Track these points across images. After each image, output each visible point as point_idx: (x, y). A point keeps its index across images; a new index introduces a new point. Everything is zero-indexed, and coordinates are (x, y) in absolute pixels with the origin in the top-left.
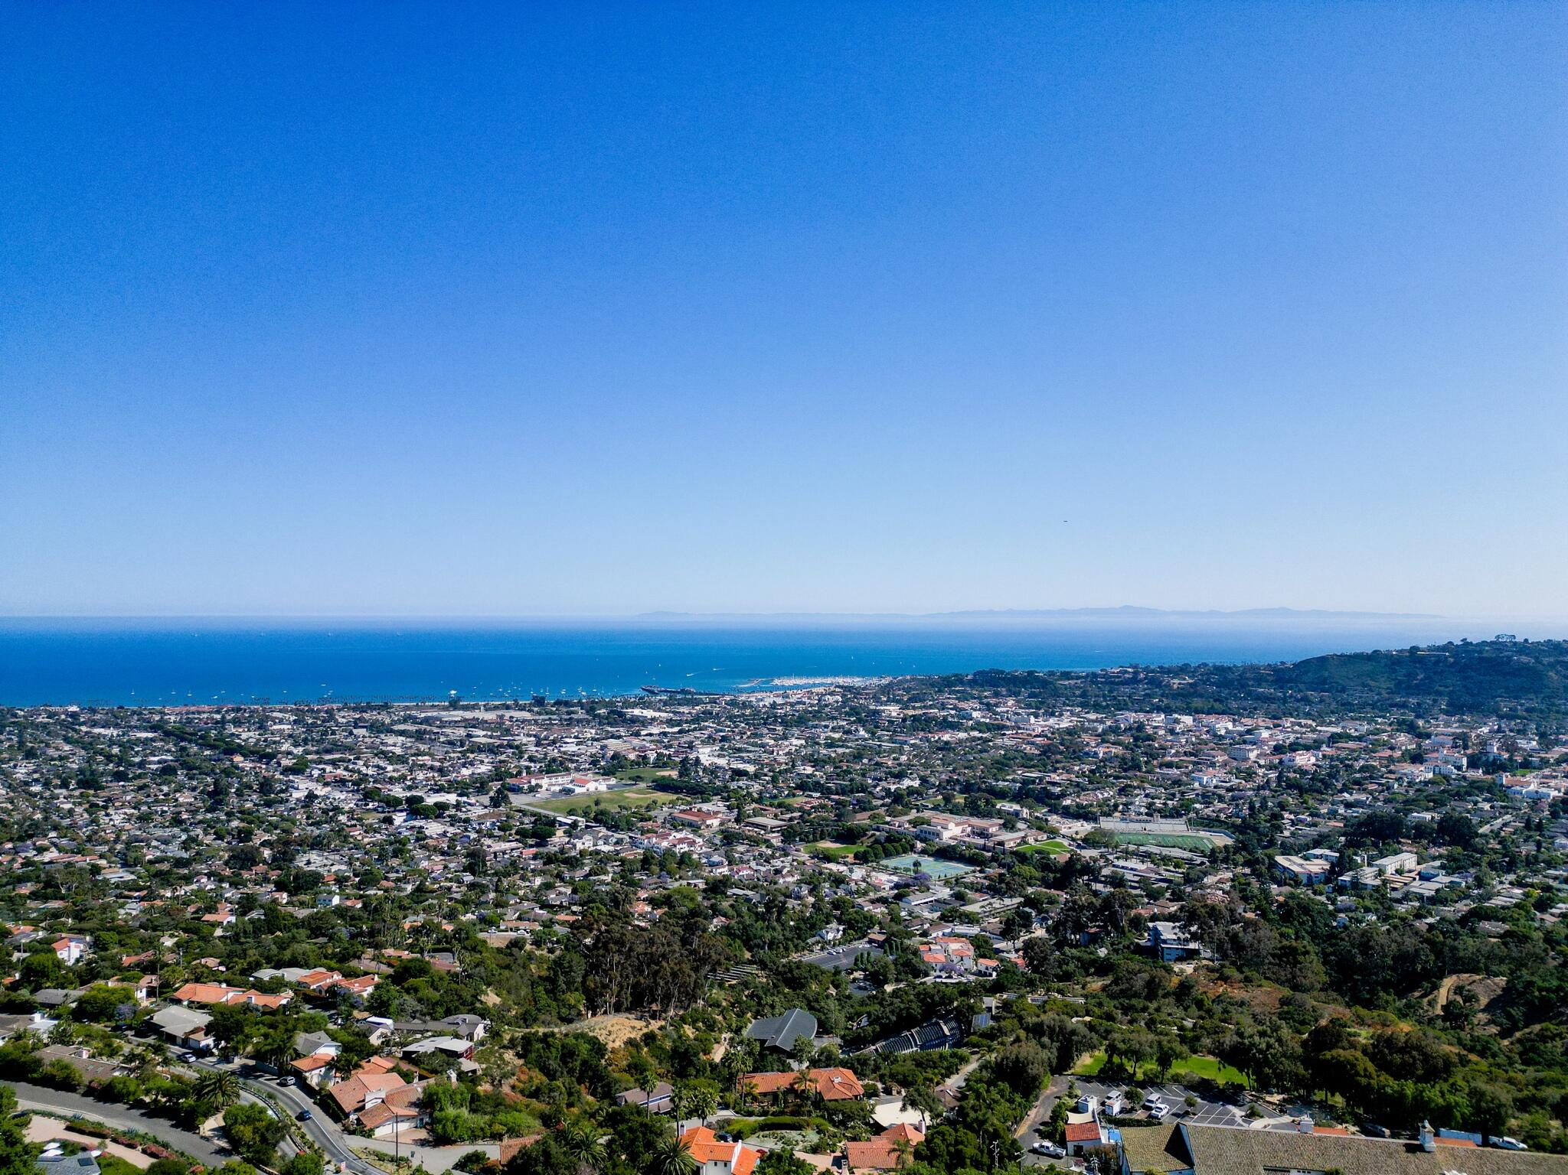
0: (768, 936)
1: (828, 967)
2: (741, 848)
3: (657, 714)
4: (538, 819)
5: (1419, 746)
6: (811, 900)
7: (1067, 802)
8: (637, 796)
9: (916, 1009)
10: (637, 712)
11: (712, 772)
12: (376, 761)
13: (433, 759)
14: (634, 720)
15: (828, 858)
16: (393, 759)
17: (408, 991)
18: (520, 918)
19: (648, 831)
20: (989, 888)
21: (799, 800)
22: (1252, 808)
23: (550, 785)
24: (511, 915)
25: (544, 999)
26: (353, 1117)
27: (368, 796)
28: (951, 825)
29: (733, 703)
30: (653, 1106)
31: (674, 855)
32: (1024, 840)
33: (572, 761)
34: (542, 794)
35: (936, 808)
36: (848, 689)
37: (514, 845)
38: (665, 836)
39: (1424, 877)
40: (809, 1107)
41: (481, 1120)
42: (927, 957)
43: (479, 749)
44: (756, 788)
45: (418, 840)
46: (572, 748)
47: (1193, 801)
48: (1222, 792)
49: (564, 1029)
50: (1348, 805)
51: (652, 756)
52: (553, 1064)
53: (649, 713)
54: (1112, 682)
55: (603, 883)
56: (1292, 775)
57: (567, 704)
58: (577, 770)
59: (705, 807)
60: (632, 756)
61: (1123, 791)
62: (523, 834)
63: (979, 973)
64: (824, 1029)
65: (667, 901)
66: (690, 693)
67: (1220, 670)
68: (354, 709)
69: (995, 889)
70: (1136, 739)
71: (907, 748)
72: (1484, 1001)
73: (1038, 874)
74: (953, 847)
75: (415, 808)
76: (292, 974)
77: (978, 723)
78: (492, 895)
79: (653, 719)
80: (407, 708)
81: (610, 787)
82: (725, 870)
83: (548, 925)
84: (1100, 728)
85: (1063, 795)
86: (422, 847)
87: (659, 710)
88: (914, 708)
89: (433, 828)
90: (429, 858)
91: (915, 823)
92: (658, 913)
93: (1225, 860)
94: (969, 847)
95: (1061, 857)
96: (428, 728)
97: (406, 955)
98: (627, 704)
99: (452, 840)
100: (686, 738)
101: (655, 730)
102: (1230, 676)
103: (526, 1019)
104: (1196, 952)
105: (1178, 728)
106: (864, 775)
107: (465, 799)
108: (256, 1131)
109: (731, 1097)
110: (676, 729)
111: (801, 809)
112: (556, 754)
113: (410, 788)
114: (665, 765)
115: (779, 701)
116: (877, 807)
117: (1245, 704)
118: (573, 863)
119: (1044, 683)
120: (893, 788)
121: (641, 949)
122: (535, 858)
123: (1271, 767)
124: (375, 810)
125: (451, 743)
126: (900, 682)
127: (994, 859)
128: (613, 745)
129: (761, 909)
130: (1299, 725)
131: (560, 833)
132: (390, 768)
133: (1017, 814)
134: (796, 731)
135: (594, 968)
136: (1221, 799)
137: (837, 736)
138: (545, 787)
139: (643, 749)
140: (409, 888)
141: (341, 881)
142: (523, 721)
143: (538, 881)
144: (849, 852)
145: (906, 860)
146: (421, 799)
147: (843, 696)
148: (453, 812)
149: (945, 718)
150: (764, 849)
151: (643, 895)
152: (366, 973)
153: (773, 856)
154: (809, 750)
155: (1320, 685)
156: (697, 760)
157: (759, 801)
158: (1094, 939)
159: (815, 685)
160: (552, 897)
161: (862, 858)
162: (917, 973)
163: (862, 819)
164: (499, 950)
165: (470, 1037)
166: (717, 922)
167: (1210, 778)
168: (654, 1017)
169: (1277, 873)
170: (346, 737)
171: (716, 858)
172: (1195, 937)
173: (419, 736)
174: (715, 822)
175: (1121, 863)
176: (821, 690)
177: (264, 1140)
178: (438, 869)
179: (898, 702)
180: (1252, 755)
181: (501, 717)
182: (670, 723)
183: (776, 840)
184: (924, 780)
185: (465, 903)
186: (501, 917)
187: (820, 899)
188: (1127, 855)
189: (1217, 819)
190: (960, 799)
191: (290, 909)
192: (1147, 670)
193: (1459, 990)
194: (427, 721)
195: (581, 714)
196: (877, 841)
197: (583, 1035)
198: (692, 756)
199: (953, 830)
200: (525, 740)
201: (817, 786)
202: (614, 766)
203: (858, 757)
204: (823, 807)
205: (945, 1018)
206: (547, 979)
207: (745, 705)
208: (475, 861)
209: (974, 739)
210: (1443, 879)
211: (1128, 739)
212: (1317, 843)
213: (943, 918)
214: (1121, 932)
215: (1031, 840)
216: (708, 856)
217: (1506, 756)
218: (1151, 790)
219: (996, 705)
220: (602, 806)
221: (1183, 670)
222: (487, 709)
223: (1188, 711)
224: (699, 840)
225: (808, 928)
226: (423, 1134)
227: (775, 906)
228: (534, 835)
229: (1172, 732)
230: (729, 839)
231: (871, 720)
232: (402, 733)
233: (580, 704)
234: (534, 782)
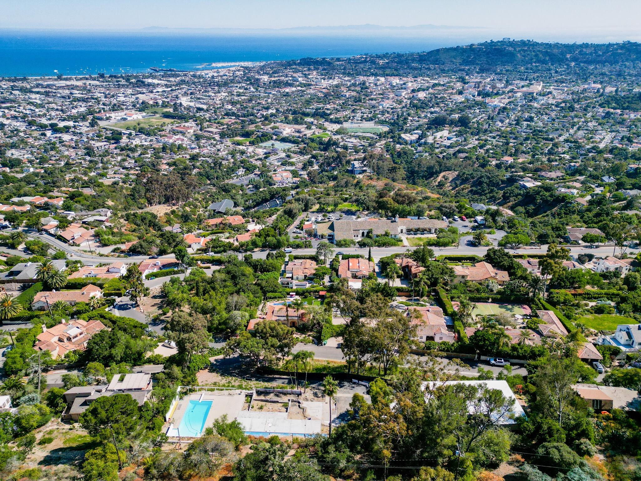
0: (216, 175)
1: (239, 184)
2: (203, 141)
3: (159, 82)
4: (114, 132)
5: (463, 87)
6: (232, 160)
7: (332, 117)
8: (156, 120)
9: (268, 197)
10: (150, 80)
11: (188, 109)
12: (29, 107)
13: (57, 105)
14: (149, 85)
15: (238, 144)
16: (37, 105)
17: (76, 202)
18: (115, 173)
19: (163, 136)
20: (300, 152)
21: (226, 120)
22: (398, 116)
23: (116, 116)
24: (111, 172)
25: (131, 202)
26: (71, 241)
27: (30, 124)
28: (287, 129)
29: (194, 76)
30: (175, 231)
31: (175, 145)
32: (314, 133)
33: (124, 105)
34: (113, 121)
35: (281, 122)
36: (246, 68)
37: (105, 143)
38: (171, 138)
39: (449, 139)
40: (227, 227)
41: (117, 239)
42: (275, 179)
43: (79, 100)
44: (207, 116)
45: (60, 142)
46: (122, 99)
47: (378, 114)
48: (389, 110)
49: (141, 211)
50: (432, 113)
51: (160, 102)
52: (139, 222)
53: (156, 81)
54: (356, 62)
55: (147, 158)
56: (415, 102)
57: (115, 77)
58: (127, 109)
59: (186, 124)
60: (151, 102)
61: (353, 111)
62: (108, 139)
63: (294, 183)
64: (236, 205)
65: (174, 164)
66: (173, 71)
67: (399, 56)
68: (9, 81)
69: (301, 153)
70: (362, 88)
71: (271, 95)
72: (451, 179)
73: (318, 146)
74: (287, 137)
75: (54, 128)
76: (27, 199)
77: (301, 83)
78: (101, 165)
79: (158, 84)
80: (36, 80)
81: (143, 117)
82: (197, 151)
83: (127, 175)
84: (349, 84)
85: (330, 114)
86: (63, 146)
87: (161, 80)
88: (274, 77)
89: (66, 137)
90: (68, 150)
91: (273, 128)
92: (172, 168)
93: (384, 137)
94: (293, 137)
95: (326, 139)
96: (50, 90)
97: (71, 189)
98: (145, 77)
99: (76, 142)
100: (174, 94)
101: (160, 90)
102: (403, 59)
103: (125, 209)
104: (365, 171)
105: (379, 83)
106: (253, 109)
107: (77, 124)
108: (39, 247)
109: (201, 226)
110: (170, 89)
111: (227, 124)
112: (115, 102)
113: (50, 119)
114: (166, 106)
115: (215, 74)
116: (258, 122)
117: (406, 71)
118: (133, 150)
119: (329, 64)
120: (265, 114)
121: (165, 182)
122: (116, 148)
123: (409, 99)
124: (36, 130)
125: (63, 97)
126: (269, 64)
127: (302, 141)
128: (142, 97)
129: (212, 165)
130: (424, 80)
131: (124, 137)
132: (37, 110)
133: (312, 123)
134: (223, 89)
135: (148, 190)
136: (388, 112)
137: (241, 91)
138: (113, 117)
139: (155, 99)
140: (63, 163)
141: (31, 162)
142: (96, 86)
143: (119, 158)
144: (247, 141)
145: (268, 144)
146: (56, 125)
147: (244, 72)
148: (73, 130)
149: (287, 81)
150: (212, 141)
151: (165, 162)
152: (57, 197)
153: (216, 144)
154: (229, 98)
155: (436, 62)
156: (181, 103)
157: (209, 121)
158: (333, 169)
159: (231, 66)
160: (126, 164)
161: (252, 143)
162: (271, 184)
163: (252, 128)
164: (109, 186)
165: (106, 215)
166: (195, 171)
167: (387, 104)
168: (174, 205)
169: (401, 140)
170: (10, 95)
171: (193, 146)
172: (365, 166)
173: (47, 94)
174: (191, 131)
175: (348, 140)
176: (234, 69)
177: (42, 249)
178: (73, 155)
179: (268, 74)
180: (403, 94)
181: (85, 84)
182: (166, 86)
183: (217, 137)
184: (277, 110)
185: (90, 168)
186: (107, 173)
187: (236, 160)
188: (351, 136)
189: (385, 121)
190: (291, 117)
191: (12, 174)
192: (371, 56)
193: (444, 177)
194: (48, 86)
195: (123, 82)
196: (258, 136)
197: (148, 212)
198: (178, 102)
199: (287, 130)
200: (99, 95)
201: (233, 114)
202: (144, 107)
203: (250, 100)
204: (236, 123)
205: (278, 198)
206: (131, 195)
207: (200, 77)
208: (89, 151)
209: (298, 91)
210: (455, 139)
211: (358, 89)
212: (417, 128)
213: (282, 164)
214: (343, 166)
215: (317, 133)
216: (190, 145)
217: (491, 90)
218: (363, 110)
219: (309, 75)
220: (142, 125)
221: (385, 56)
222: (77, 80)
223: (384, 75)
224: (185, 139)
225: (232, 170)
226: (98, 244)
227: (217, 164)
228: (113, 139)
229: (376, 85)
230: (198, 138)
231: (256, 83)
232: (38, 93)
233: (122, 77)
234: (108, 115)
